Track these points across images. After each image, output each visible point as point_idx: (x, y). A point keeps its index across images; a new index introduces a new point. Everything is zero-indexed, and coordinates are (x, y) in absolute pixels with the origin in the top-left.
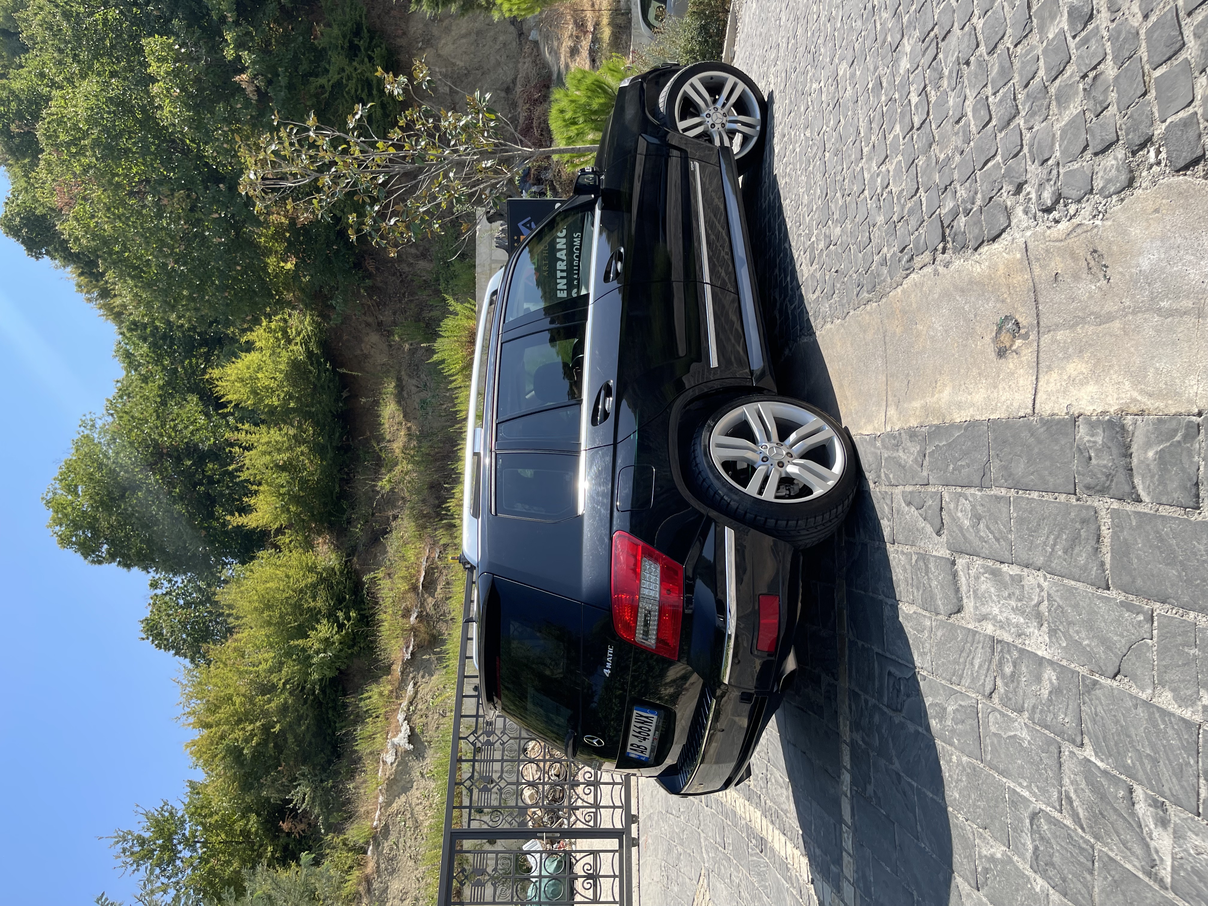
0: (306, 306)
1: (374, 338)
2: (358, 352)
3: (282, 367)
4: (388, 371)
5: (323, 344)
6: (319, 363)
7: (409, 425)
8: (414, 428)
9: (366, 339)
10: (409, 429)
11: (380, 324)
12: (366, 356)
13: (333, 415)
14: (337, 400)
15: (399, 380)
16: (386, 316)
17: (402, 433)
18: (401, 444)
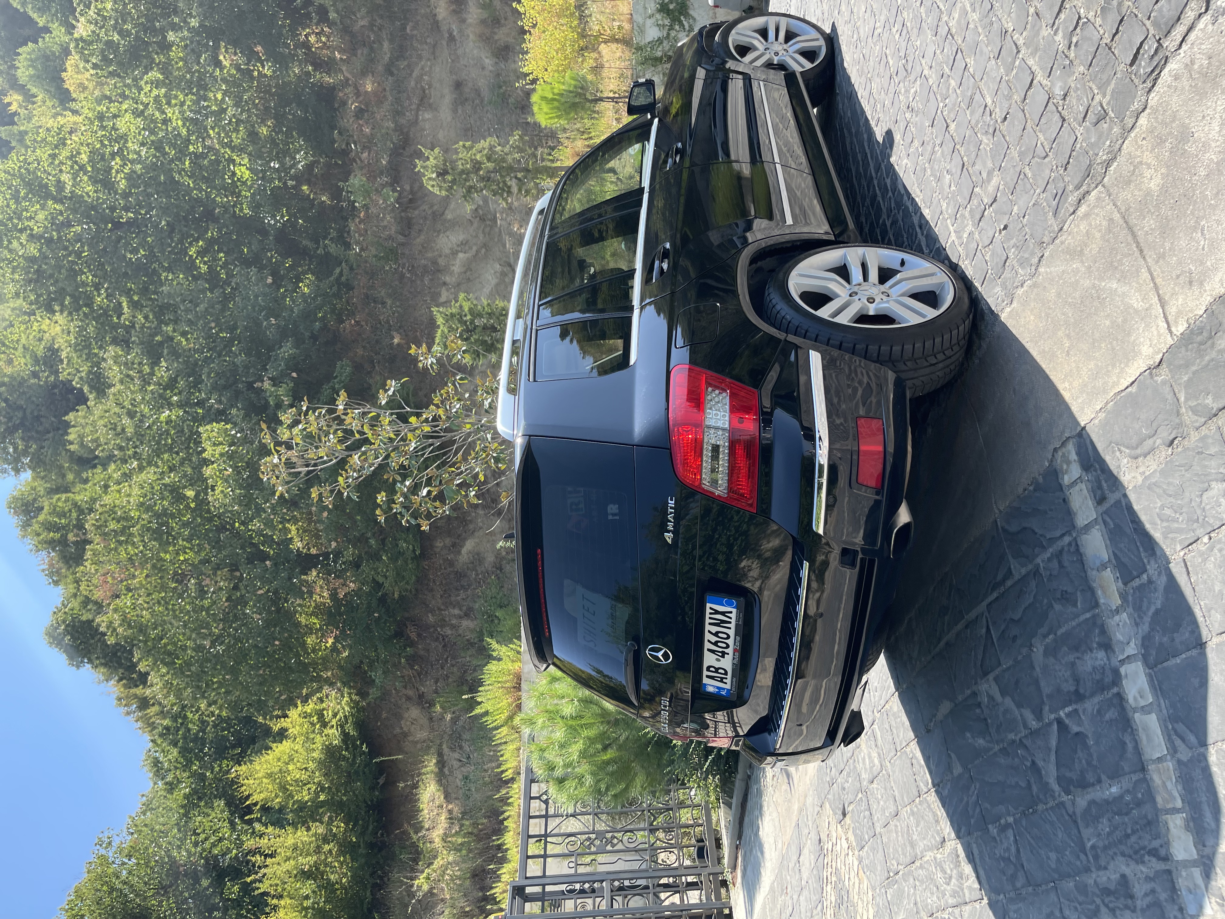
0: (344, 684)
1: (414, 712)
2: (398, 730)
3: (315, 755)
4: (429, 747)
5: (360, 725)
6: (355, 747)
7: (450, 807)
8: (456, 809)
9: (406, 715)
10: (450, 812)
11: (421, 696)
12: (405, 735)
13: (368, 806)
14: (372, 788)
15: (440, 755)
16: (427, 687)
17: (443, 818)
18: (441, 832)
